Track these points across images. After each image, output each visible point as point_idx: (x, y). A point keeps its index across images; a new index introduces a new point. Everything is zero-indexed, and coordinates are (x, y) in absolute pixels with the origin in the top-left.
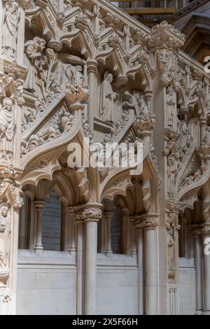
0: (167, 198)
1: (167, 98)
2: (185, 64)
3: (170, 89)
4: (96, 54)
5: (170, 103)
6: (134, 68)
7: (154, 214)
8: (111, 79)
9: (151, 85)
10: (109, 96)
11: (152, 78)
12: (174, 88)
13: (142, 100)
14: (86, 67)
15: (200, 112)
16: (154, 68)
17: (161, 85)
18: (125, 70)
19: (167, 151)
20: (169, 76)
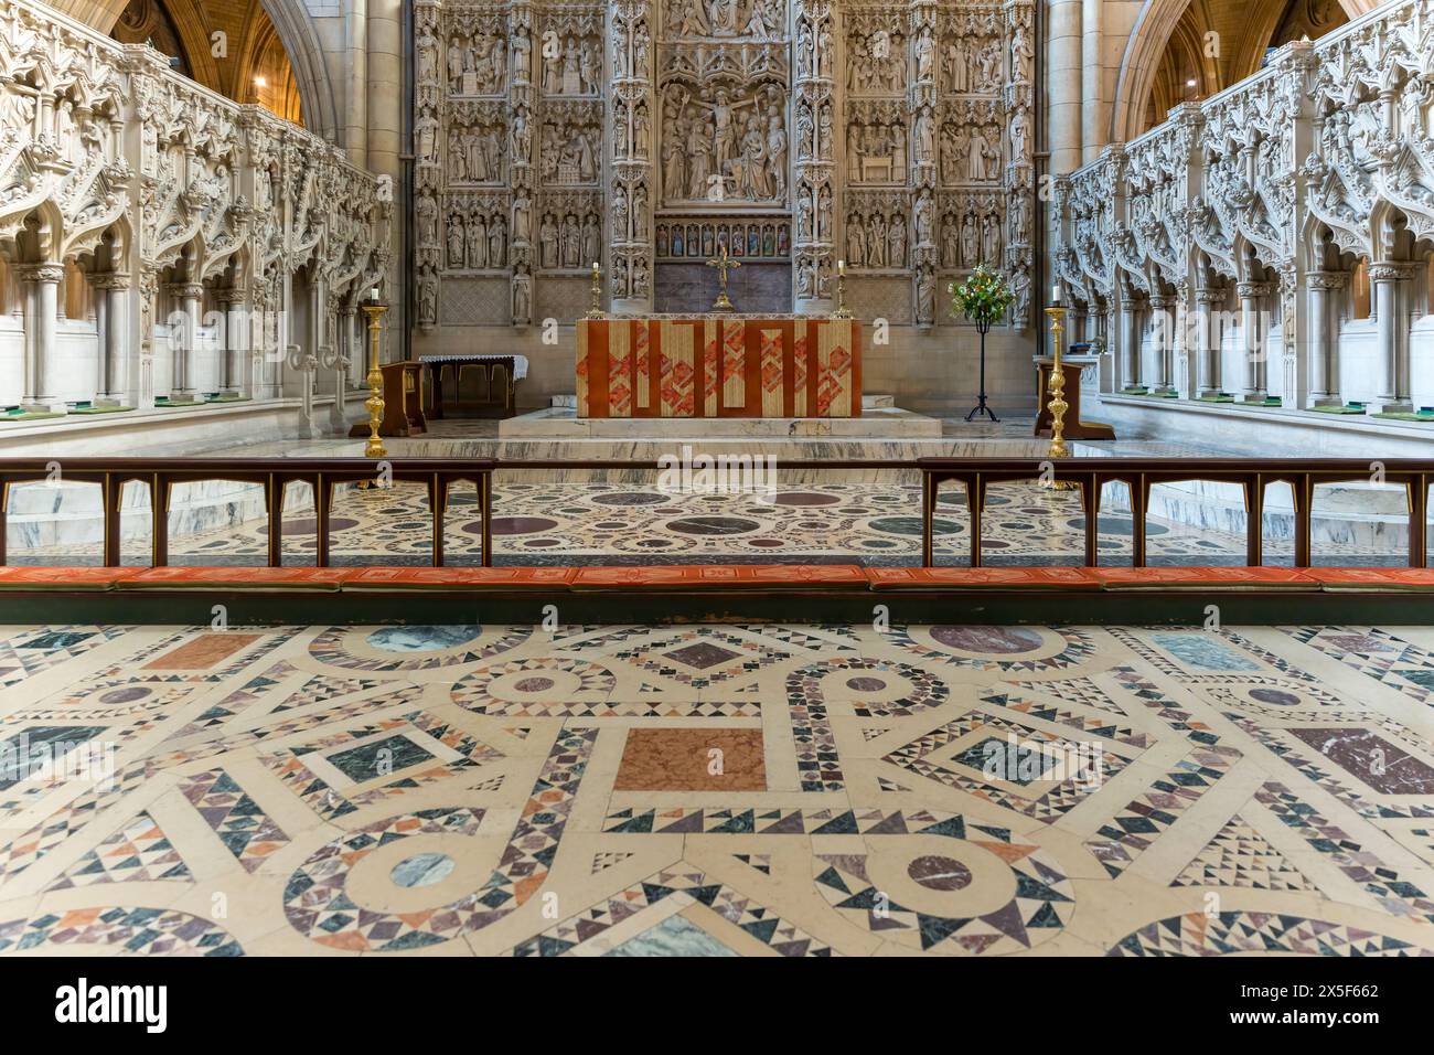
0: (142, 256)
1: (144, 135)
2: (168, 82)
3: (149, 123)
4: (53, 83)
5: (148, 143)
6: (102, 97)
7: (124, 273)
8: (71, 109)
9: (121, 114)
10: (67, 131)
11: (124, 104)
12: (154, 122)
13: (108, 131)
14: (40, 99)
15: (186, 141)
16: (127, 94)
17: (136, 119)
18: (90, 99)
19: (143, 201)
20: (148, 109)
